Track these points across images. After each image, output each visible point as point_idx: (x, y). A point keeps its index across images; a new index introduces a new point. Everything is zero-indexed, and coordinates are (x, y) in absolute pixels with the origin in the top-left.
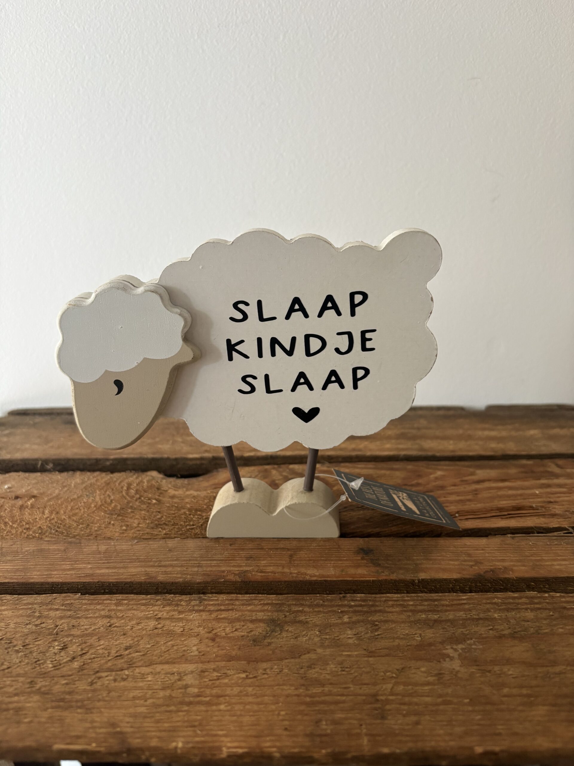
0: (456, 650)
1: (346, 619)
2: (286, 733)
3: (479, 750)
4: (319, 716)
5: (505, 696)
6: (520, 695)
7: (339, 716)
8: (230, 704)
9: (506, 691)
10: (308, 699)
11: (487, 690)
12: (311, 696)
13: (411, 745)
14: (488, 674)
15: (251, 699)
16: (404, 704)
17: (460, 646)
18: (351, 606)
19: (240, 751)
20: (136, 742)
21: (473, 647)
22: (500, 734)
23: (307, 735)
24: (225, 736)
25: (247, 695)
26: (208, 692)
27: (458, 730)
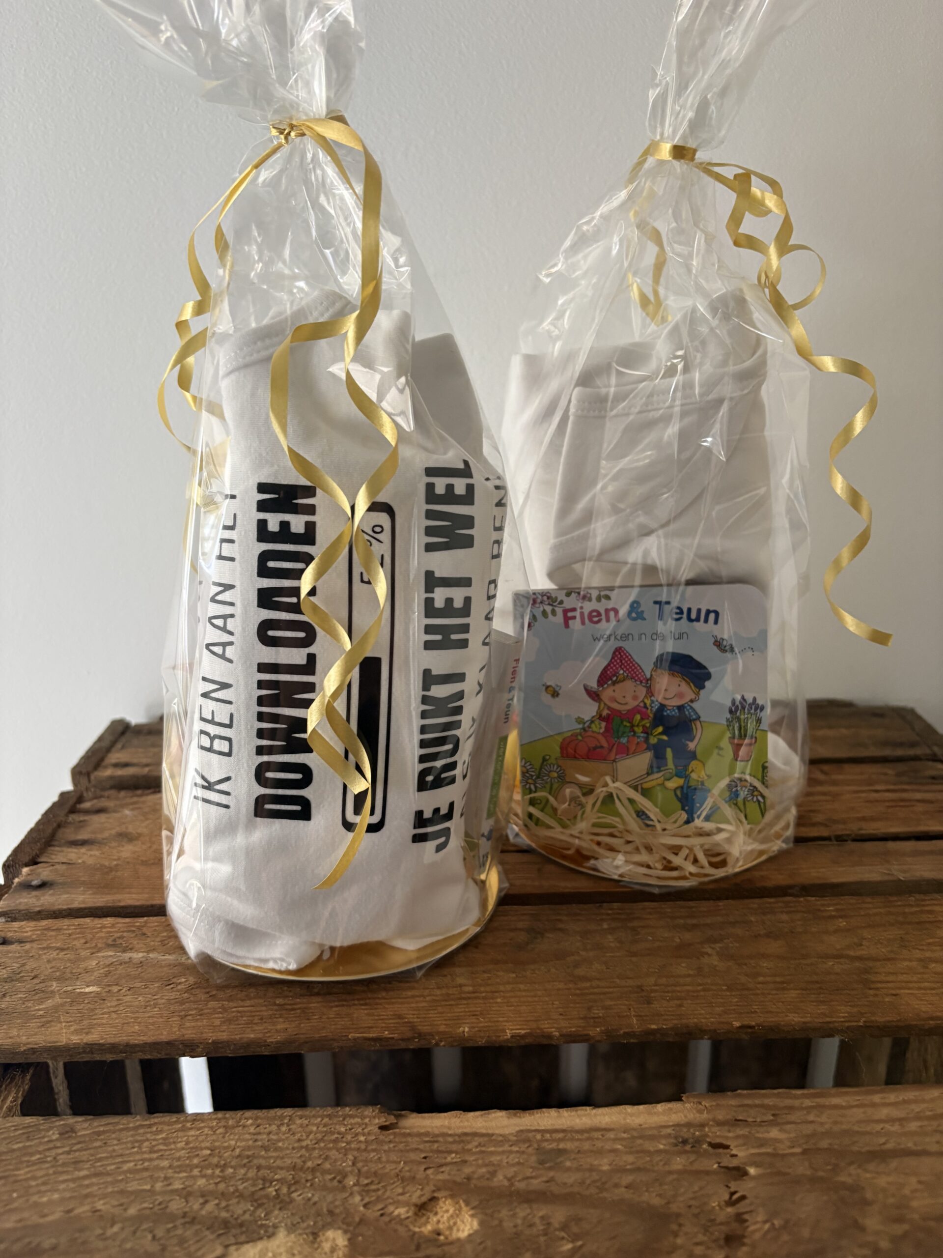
0: (713, 948)
1: (605, 926)
2: (561, 1017)
3: (737, 1024)
4: (591, 1004)
5: (759, 983)
6: (775, 982)
7: (609, 1003)
8: (504, 997)
9: (761, 979)
10: (578, 992)
11: (743, 979)
12: (578, 989)
13: (676, 1022)
14: (745, 967)
15: (524, 994)
16: (668, 992)
17: (718, 946)
18: (608, 914)
19: (523, 1032)
20: (425, 1029)
21: (731, 945)
22: (756, 1012)
23: (582, 1018)
24: (507, 1021)
25: (520, 990)
26: (482, 989)
27: (719, 1010)
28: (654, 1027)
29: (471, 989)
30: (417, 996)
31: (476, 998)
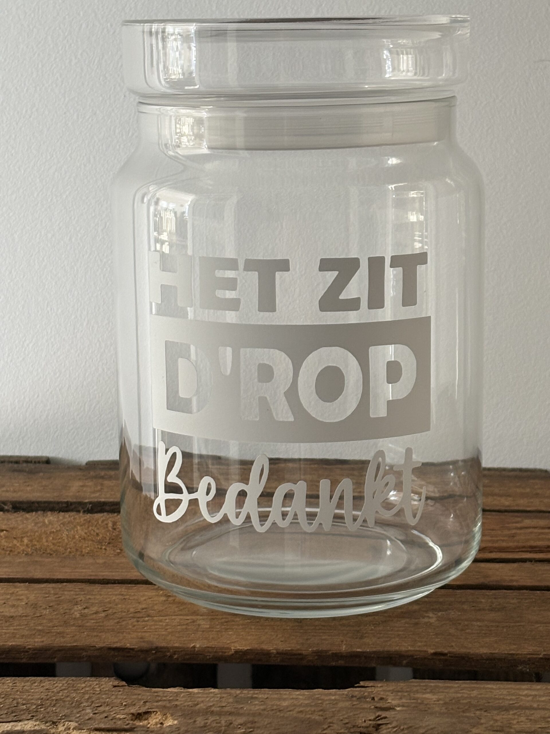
0: (435, 614)
2: (281, 643)
3: (432, 651)
6: (478, 633)
8: (236, 632)
13: (379, 649)
14: (458, 625)
15: (253, 630)
16: (381, 634)
17: (440, 613)
19: (246, 649)
20: (162, 645)
21: (453, 613)
22: (451, 646)
23: (298, 644)
24: (233, 643)
27: (420, 644)
28: (358, 650)
29: (208, 626)
30: (160, 628)
31: (210, 631)
